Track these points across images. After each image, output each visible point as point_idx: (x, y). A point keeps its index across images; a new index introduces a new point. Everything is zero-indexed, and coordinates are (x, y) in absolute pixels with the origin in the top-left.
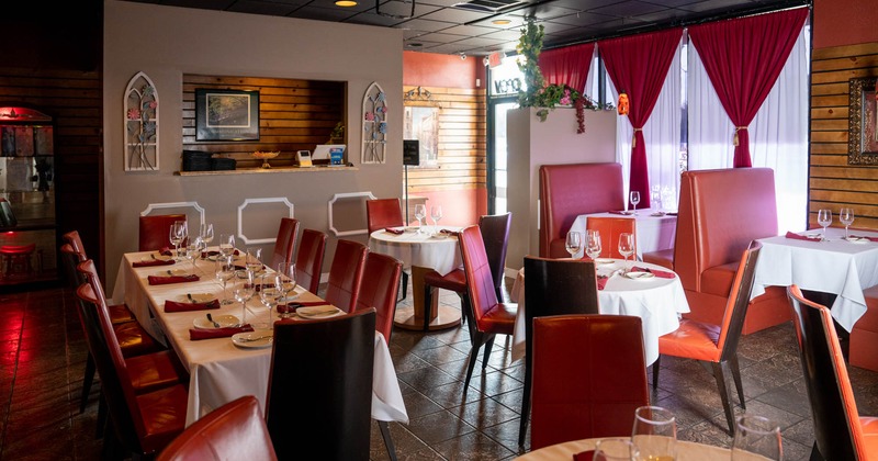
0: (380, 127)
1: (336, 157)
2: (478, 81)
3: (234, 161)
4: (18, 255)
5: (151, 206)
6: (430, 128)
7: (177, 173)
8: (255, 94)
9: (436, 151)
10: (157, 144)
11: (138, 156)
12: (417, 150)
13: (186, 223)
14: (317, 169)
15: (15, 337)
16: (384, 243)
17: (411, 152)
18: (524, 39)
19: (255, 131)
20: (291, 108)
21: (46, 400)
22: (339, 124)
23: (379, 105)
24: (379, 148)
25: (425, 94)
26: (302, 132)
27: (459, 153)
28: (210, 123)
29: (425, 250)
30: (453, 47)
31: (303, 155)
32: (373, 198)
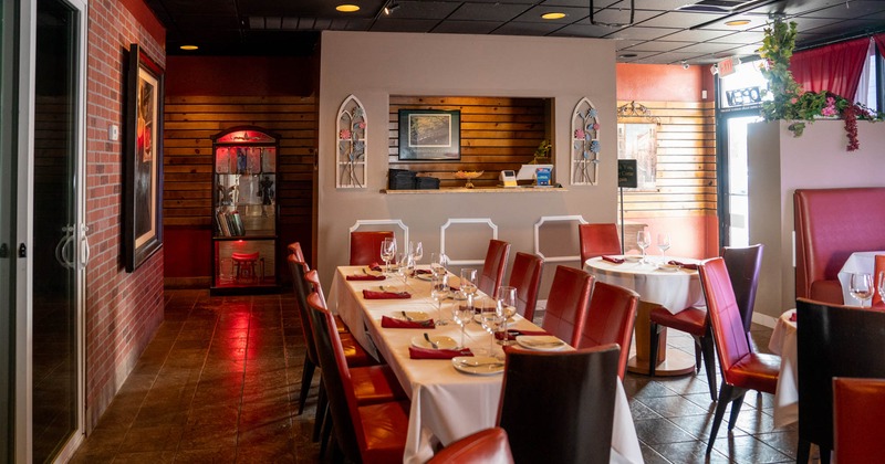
0: (591, 146)
1: (542, 177)
2: (705, 93)
3: (438, 181)
4: (245, 261)
5: (359, 222)
6: (647, 147)
7: (383, 191)
8: (456, 113)
9: (655, 172)
10: (365, 163)
11: (349, 174)
12: (635, 171)
13: (395, 240)
14: (523, 189)
15: (243, 335)
16: (603, 272)
17: (627, 173)
18: (768, 41)
19: (456, 151)
20: (492, 126)
21: (270, 397)
22: (544, 143)
23: (590, 121)
24: (590, 168)
25: (641, 109)
26: (504, 151)
27: (683, 174)
28: (413, 143)
29: (651, 284)
30: (674, 56)
31: (507, 174)
32: (584, 222)
